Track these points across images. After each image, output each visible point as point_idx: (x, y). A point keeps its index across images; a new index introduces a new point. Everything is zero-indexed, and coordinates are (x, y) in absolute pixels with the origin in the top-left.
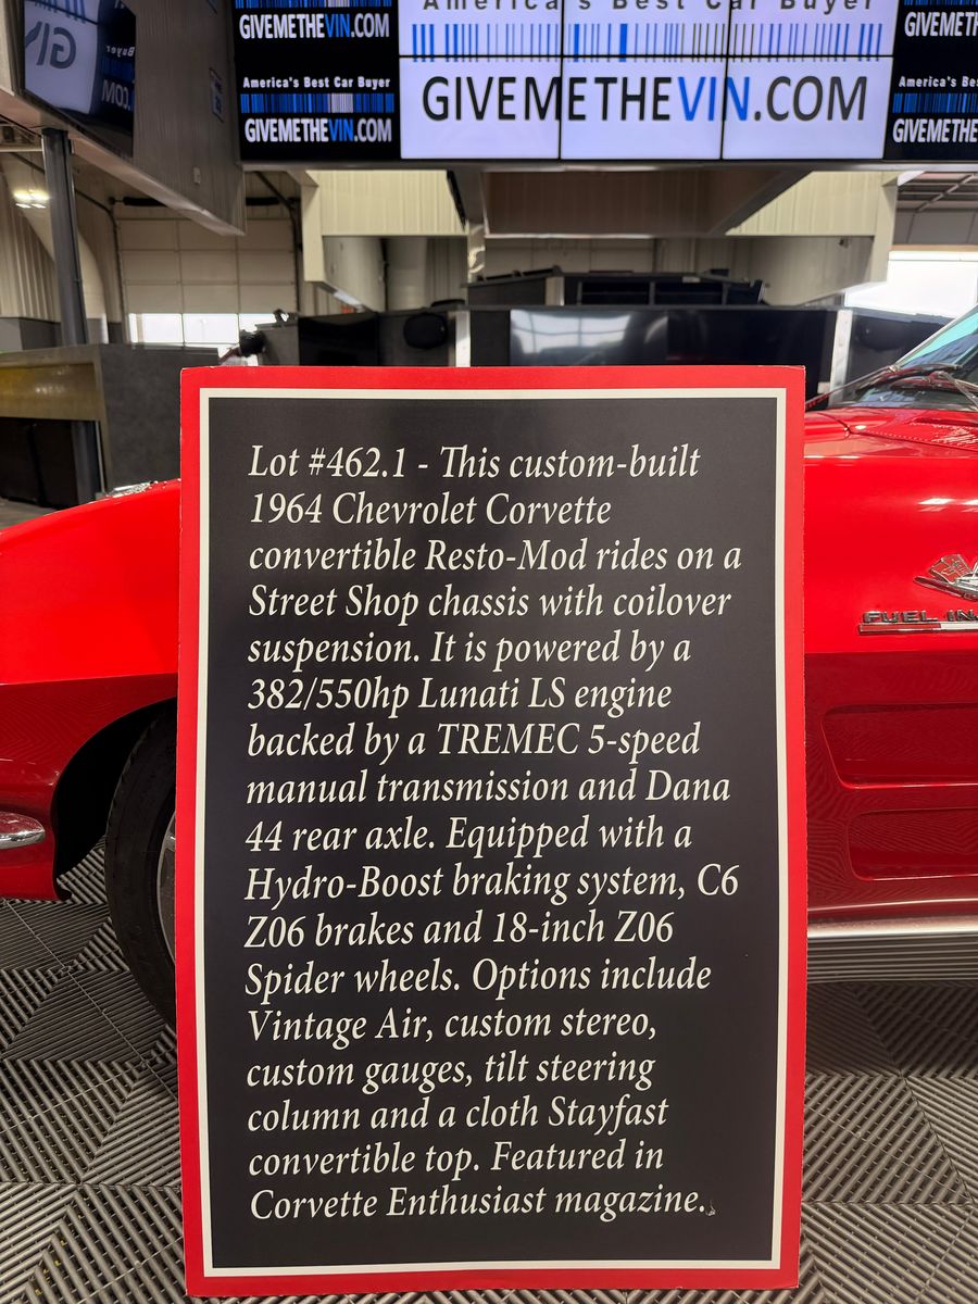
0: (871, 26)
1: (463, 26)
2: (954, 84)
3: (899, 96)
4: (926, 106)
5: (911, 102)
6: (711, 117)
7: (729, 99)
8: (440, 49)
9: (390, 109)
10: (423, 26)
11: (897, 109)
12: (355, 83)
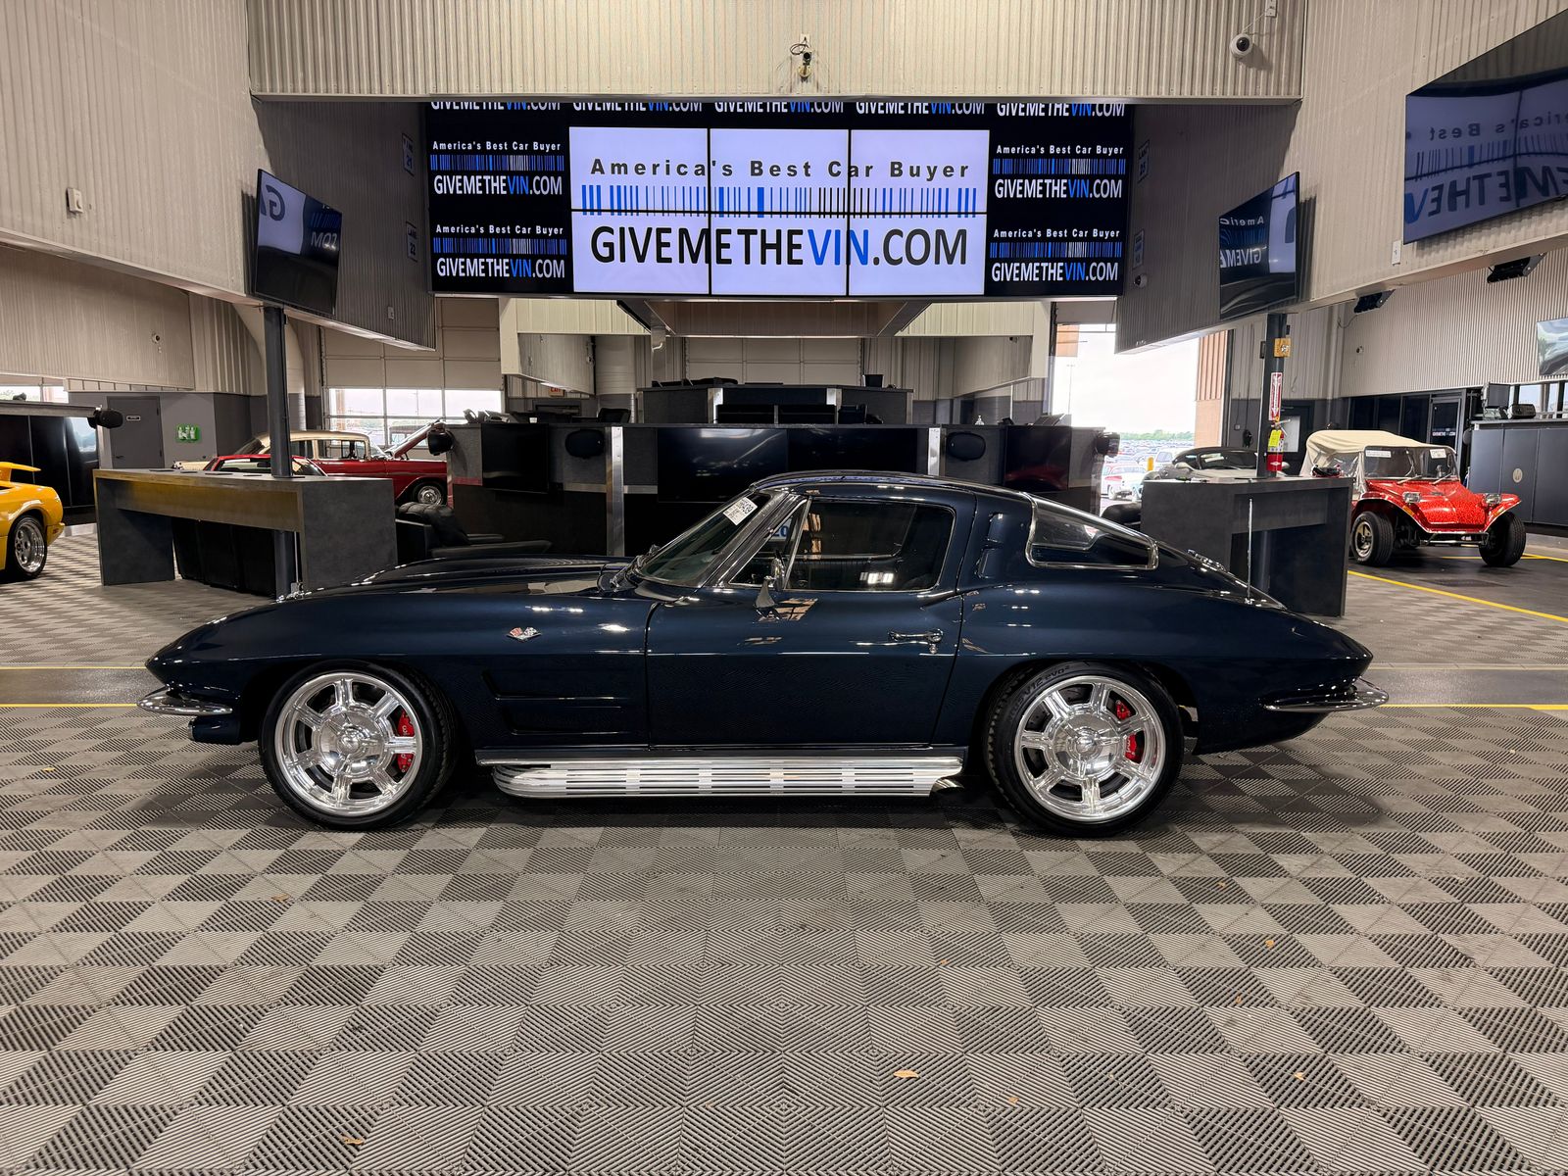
0: (967, 190)
1: (625, 187)
2: (1039, 234)
3: (994, 246)
4: (1017, 253)
5: (1005, 250)
6: (837, 262)
7: (852, 248)
8: (605, 205)
9: (563, 251)
10: (591, 187)
11: (993, 255)
12: (534, 230)
